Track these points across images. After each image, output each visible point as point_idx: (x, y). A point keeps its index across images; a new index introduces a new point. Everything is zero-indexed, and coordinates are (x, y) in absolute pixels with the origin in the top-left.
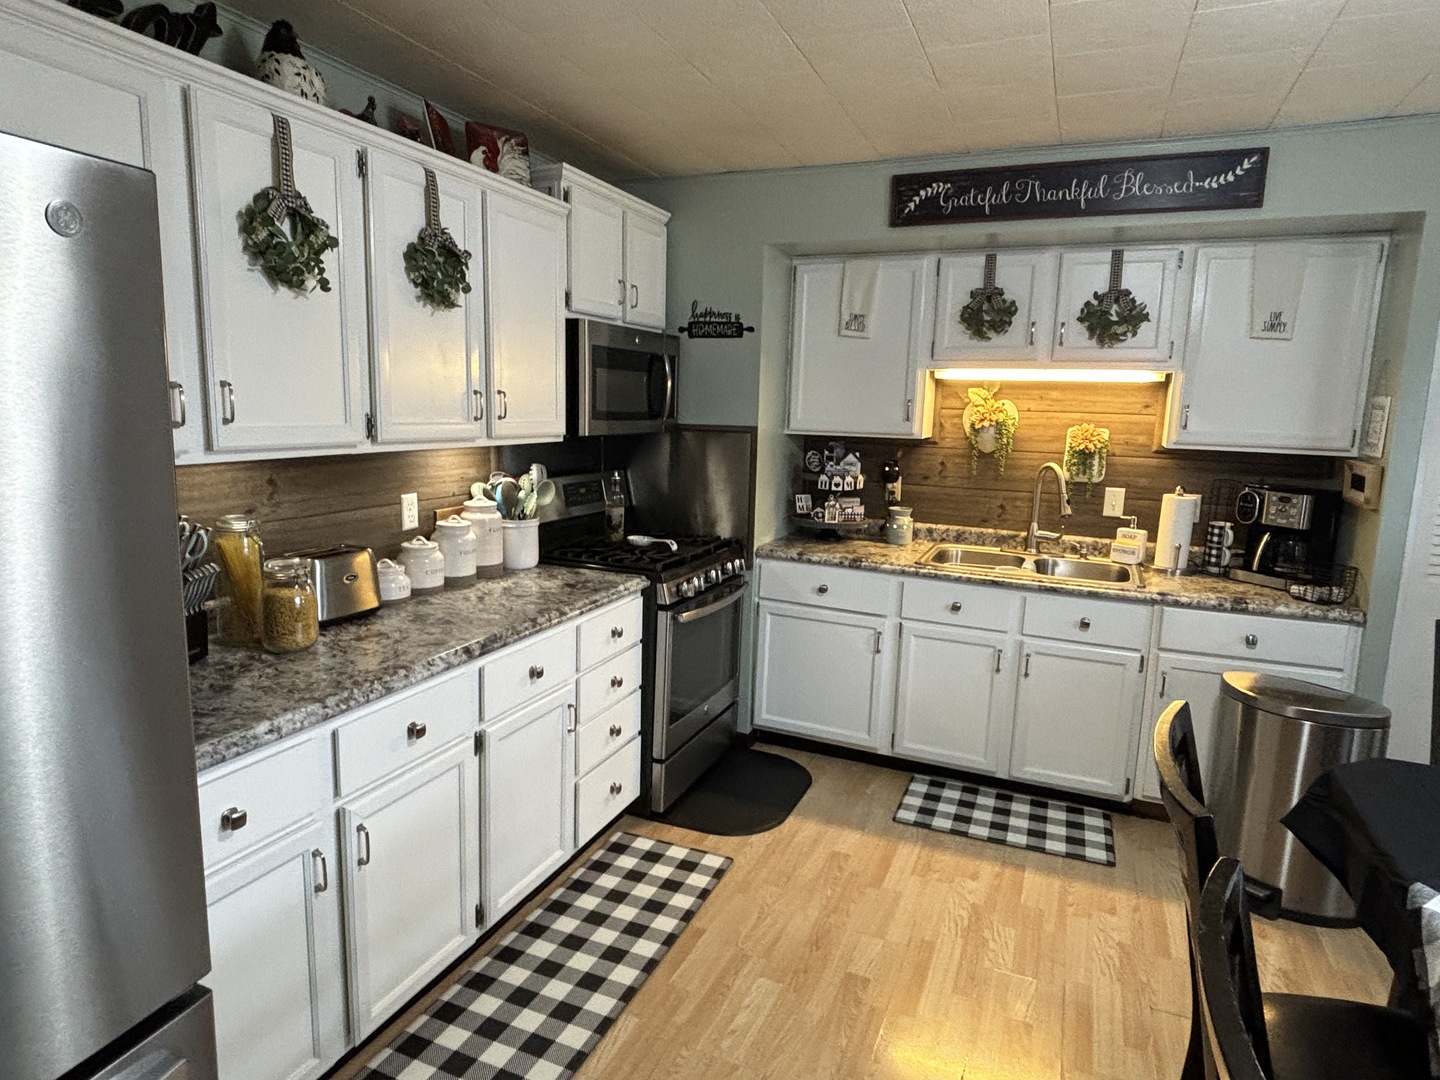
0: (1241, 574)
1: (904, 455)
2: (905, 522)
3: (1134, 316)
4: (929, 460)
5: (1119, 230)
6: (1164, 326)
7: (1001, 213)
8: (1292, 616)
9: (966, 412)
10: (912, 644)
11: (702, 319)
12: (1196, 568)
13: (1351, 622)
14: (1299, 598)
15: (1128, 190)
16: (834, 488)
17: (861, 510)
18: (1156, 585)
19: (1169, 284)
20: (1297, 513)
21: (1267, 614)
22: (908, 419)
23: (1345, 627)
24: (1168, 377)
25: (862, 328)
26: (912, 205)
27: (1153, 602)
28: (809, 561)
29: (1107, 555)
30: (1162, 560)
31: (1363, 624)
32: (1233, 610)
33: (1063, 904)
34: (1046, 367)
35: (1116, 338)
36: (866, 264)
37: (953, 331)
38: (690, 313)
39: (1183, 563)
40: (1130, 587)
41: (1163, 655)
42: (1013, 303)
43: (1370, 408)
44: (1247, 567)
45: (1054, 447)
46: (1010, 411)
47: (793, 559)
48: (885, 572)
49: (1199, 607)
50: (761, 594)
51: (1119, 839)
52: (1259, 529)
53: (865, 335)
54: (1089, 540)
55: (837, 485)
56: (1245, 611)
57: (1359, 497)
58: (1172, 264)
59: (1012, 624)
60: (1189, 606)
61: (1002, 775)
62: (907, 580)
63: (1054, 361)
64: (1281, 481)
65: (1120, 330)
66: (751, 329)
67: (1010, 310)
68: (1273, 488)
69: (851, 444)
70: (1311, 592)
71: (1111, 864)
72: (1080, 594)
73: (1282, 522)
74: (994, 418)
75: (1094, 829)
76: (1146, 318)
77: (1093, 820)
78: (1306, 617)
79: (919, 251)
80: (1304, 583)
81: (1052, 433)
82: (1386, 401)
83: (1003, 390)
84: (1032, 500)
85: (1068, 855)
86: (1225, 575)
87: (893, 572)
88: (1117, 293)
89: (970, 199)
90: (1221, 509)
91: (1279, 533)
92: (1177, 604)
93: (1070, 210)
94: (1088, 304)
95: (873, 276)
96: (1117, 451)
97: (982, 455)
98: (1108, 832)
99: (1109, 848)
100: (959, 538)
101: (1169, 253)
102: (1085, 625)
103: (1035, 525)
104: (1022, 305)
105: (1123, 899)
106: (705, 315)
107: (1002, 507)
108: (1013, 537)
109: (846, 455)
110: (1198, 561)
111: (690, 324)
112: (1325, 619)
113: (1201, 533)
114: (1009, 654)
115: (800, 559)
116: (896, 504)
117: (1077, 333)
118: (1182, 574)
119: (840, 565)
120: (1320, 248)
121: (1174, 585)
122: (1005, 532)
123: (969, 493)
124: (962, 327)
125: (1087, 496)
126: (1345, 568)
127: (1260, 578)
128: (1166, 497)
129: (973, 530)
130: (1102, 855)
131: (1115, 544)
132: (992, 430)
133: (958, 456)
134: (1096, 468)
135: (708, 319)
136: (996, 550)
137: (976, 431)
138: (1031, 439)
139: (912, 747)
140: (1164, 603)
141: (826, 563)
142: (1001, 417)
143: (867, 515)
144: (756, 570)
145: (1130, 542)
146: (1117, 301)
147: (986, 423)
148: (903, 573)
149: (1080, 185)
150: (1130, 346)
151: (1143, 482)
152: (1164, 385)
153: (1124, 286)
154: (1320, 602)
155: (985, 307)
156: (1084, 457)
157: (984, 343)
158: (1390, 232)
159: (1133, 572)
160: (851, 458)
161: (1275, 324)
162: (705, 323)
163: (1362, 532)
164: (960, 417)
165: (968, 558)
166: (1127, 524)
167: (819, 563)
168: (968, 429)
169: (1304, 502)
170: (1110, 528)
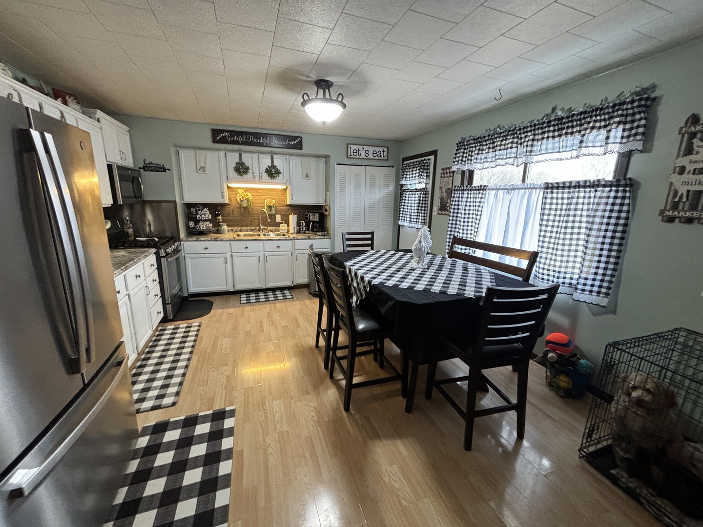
0: (307, 232)
1: (221, 208)
2: (225, 227)
3: (278, 172)
4: (228, 210)
5: (272, 151)
6: (285, 175)
7: (243, 143)
8: (319, 239)
9: (238, 196)
10: (235, 259)
11: (149, 165)
12: (299, 232)
13: (329, 238)
14: (319, 235)
15: (274, 142)
16: (202, 219)
17: (211, 225)
18: (291, 236)
19: (284, 164)
20: (316, 218)
21: (314, 239)
22: (223, 198)
23: (328, 240)
24: (287, 187)
25: (204, 171)
26: (218, 138)
27: (292, 240)
28: (201, 241)
29: (279, 231)
30: (291, 231)
31: (330, 239)
32: (308, 239)
33: (286, 307)
34: (258, 184)
35: (274, 177)
36: (204, 152)
37: (233, 174)
38: (143, 163)
39: (296, 231)
40: (287, 237)
41: (296, 251)
42: (248, 167)
43: (326, 195)
44: (308, 230)
45: (262, 205)
46: (250, 195)
47: (195, 241)
48: (225, 241)
49: (301, 239)
50: (185, 253)
51: (293, 294)
52: (310, 221)
53: (206, 173)
54: (274, 228)
55: (203, 218)
56: (310, 239)
57: (327, 213)
58: (285, 160)
59: (262, 250)
60: (300, 239)
61: (264, 288)
62: (232, 242)
63: (260, 182)
64: (313, 211)
65: (275, 175)
66: (169, 170)
67: (248, 168)
68: (311, 213)
69: (205, 205)
70: (321, 234)
71: (293, 298)
72: (277, 240)
73: (314, 220)
74: (246, 197)
75: (287, 293)
76: (280, 173)
77: (286, 292)
78: (321, 239)
79: (220, 150)
80: (319, 232)
81: (261, 201)
82: (329, 193)
83: (247, 190)
84: (259, 219)
85: (284, 299)
86: (304, 233)
87: (228, 240)
88: (273, 166)
89: (235, 138)
90: (302, 218)
91: (314, 222)
92: (297, 239)
93: (261, 145)
94: (267, 168)
95: (206, 156)
96: (277, 205)
97: (244, 208)
98: (290, 293)
99: (292, 295)
100: (241, 231)
101: (283, 157)
102: (278, 247)
103: (261, 225)
104: (250, 167)
105: (297, 302)
106: (150, 163)
107: (251, 221)
108: (255, 229)
109: (203, 209)
110: (298, 230)
111: (143, 166)
112: (324, 238)
113: (298, 224)
114: (262, 258)
115: (197, 240)
116: (221, 223)
117: (265, 175)
118: (296, 233)
119: (211, 240)
120: (313, 159)
121: (295, 235)
122: (253, 228)
123: (241, 218)
124: (235, 172)
125: (272, 217)
126: (326, 228)
127: (311, 232)
128: (290, 216)
129: (244, 228)
130: (291, 297)
131: (280, 228)
132: (246, 201)
133: (237, 208)
134: (273, 210)
135: (151, 165)
136: (252, 233)
137: (241, 201)
138: (256, 203)
139: (239, 287)
140: (295, 239)
141: (206, 240)
142: (248, 197)
143: (213, 226)
144: (182, 246)
145: (283, 227)
146: (274, 168)
147: (244, 199)
148: (231, 240)
149: (263, 139)
150: (278, 179)
151: (284, 213)
152: (286, 189)
153: (275, 165)
154: (323, 235)
155: (241, 167)
156: (270, 207)
157: (241, 177)
158: (325, 157)
159: (286, 234)
160: (205, 209)
161: (307, 176)
162: (150, 166)
163: (328, 221)
164: (236, 197)
165: (245, 235)
166: (282, 223)
167: (204, 241)
168: (239, 201)
169: (317, 215)
170: (278, 225)
